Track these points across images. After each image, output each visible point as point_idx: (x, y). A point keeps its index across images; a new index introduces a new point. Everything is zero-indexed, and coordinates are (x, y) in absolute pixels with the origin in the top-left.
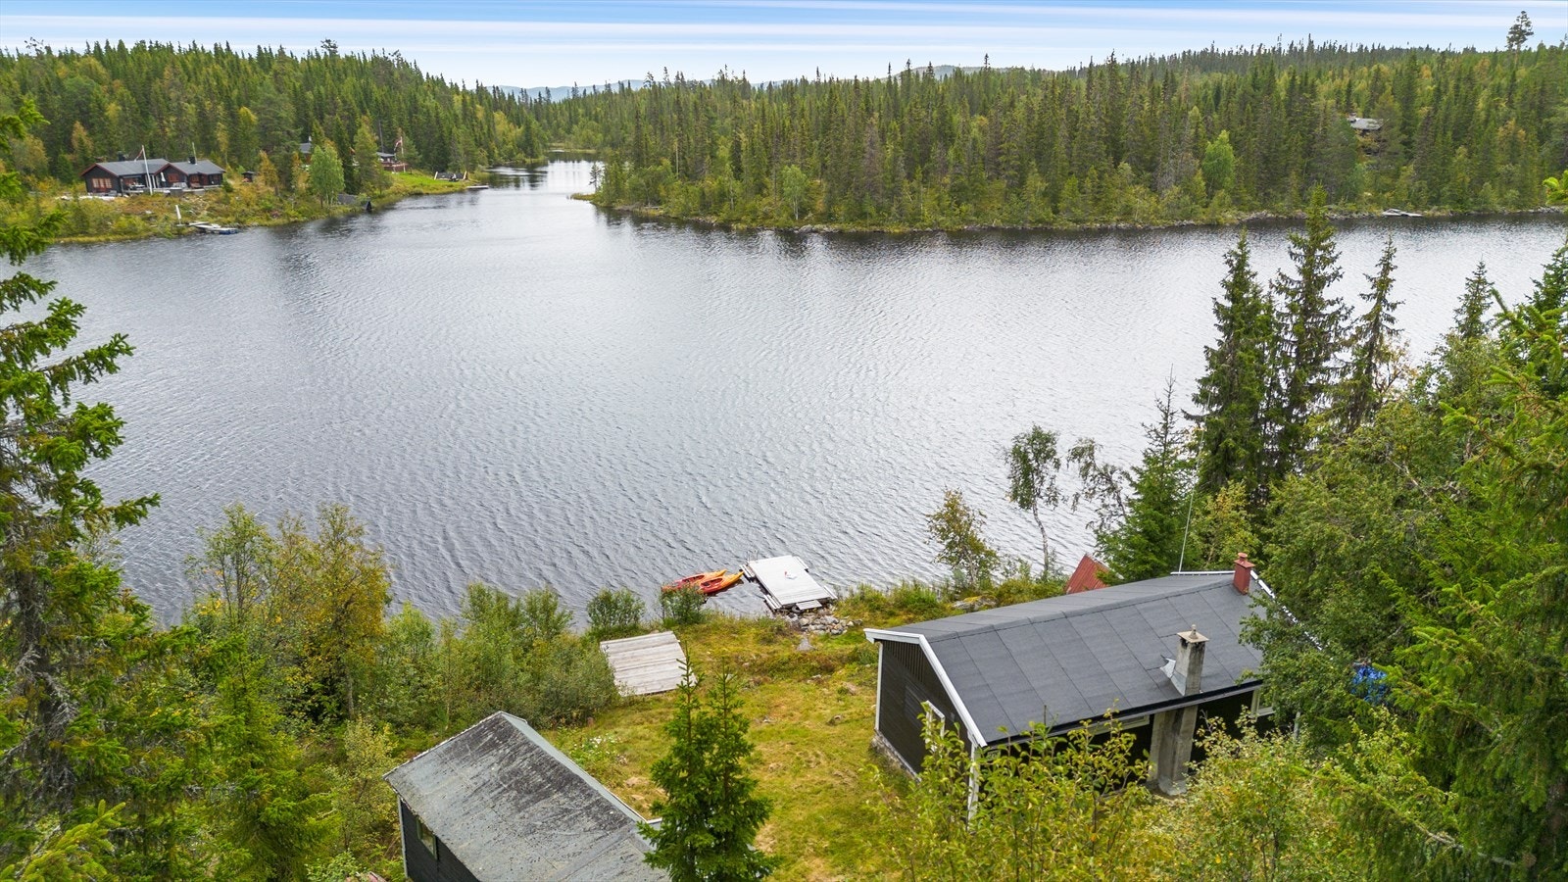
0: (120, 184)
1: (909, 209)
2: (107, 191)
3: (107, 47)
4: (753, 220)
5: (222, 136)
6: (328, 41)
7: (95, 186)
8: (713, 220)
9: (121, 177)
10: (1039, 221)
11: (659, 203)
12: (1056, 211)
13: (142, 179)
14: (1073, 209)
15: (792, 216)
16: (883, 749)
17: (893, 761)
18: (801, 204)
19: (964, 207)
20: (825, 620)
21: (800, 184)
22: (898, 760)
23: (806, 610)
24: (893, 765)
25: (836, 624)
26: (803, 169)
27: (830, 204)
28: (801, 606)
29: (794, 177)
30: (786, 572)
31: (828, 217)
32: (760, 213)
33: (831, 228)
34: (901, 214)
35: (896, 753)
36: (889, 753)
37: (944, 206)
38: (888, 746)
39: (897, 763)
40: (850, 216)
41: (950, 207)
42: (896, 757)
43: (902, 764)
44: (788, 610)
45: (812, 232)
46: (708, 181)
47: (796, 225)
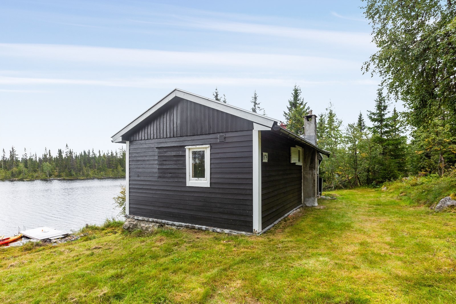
1: (86, 173)
4: (32, 178)
8: (16, 179)
15: (47, 176)
16: (136, 225)
17: (149, 227)
18: (49, 173)
19: (102, 173)
20: (67, 238)
21: (49, 167)
22: (153, 224)
23: (55, 239)
24: (150, 230)
25: (74, 237)
26: (50, 164)
27: (60, 172)
28: (51, 239)
29: (47, 166)
30: (42, 230)
31: (59, 176)
32: (35, 176)
33: (60, 179)
34: (83, 174)
35: (151, 219)
36: (143, 225)
37: (96, 173)
38: (141, 219)
39: (153, 227)
40: (67, 176)
41: (98, 173)
42: (152, 222)
43: (159, 224)
44: (43, 241)
45: (54, 179)
46: (15, 169)
47: (48, 178)
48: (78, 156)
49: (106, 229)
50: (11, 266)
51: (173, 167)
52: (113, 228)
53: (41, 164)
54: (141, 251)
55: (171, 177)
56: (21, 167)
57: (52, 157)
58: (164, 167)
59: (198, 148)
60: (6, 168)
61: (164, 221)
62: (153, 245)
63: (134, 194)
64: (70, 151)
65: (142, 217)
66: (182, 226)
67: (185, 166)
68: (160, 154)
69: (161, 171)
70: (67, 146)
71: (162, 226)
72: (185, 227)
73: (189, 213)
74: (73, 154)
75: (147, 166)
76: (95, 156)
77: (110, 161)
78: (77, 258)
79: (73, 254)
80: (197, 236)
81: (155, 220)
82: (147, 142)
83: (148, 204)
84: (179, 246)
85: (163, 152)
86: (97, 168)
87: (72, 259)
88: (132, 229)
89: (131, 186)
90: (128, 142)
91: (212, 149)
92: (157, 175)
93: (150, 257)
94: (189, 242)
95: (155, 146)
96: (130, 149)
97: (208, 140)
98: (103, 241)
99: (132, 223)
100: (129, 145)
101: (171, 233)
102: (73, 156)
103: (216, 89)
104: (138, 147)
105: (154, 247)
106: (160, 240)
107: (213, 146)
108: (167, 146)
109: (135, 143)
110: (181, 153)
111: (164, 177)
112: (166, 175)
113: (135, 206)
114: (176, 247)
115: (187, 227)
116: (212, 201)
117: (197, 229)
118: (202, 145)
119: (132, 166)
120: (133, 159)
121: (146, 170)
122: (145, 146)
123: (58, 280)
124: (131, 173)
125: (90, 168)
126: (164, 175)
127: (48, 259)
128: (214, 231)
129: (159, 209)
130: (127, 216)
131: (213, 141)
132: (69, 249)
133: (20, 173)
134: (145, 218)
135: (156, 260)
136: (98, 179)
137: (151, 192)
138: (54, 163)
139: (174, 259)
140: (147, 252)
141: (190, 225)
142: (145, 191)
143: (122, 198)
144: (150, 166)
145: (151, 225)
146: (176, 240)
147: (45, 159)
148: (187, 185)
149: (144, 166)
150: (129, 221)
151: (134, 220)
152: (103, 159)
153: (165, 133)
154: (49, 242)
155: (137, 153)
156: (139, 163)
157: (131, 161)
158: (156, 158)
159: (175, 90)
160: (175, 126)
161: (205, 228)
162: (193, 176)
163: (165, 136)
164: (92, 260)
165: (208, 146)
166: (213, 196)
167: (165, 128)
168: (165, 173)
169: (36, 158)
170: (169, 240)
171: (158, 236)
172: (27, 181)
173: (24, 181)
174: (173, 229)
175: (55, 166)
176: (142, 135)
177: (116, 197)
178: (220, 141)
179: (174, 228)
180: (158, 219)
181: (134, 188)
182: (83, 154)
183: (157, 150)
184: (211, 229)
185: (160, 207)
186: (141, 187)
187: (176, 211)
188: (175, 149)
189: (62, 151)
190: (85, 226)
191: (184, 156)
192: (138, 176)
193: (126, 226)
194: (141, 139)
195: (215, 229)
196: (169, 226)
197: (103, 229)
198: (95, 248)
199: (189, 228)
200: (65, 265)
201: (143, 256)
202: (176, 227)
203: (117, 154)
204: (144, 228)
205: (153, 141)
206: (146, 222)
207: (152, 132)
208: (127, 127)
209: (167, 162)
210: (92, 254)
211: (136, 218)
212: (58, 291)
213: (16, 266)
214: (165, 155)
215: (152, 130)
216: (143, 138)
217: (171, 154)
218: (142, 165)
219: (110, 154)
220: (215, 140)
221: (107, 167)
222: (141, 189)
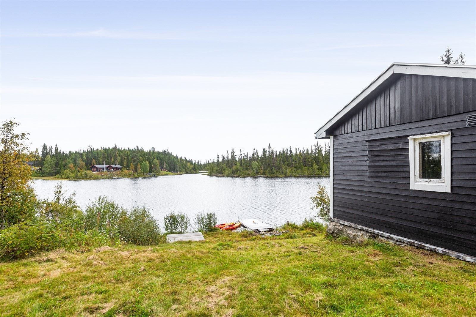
0: (98, 169)
1: (285, 171)
2: (95, 171)
3: (106, 148)
4: (245, 175)
5: (125, 163)
6: (153, 148)
7: (93, 170)
8: (235, 175)
9: (99, 168)
10: (318, 174)
11: (222, 174)
12: (321, 172)
13: (103, 169)
14: (326, 171)
15: (255, 174)
16: (342, 231)
17: (357, 236)
18: (257, 171)
19: (298, 171)
20: (271, 232)
21: (257, 165)
22: (363, 232)
23: (263, 231)
24: (358, 239)
25: (277, 232)
26: (257, 162)
27: (264, 170)
28: (260, 230)
29: (255, 164)
30: (254, 222)
31: (264, 174)
32: (247, 173)
33: (265, 176)
34: (282, 172)
35: (359, 227)
36: (349, 232)
37: (293, 171)
38: (348, 225)
39: (362, 236)
40: (270, 173)
41: (294, 171)
42: (360, 230)
43: (370, 234)
44: (255, 231)
45: (260, 176)
46: (234, 167)
47: (256, 175)
48: (278, 155)
49: (304, 229)
50: (239, 248)
51: (389, 164)
52: (312, 230)
53: (251, 163)
54: (352, 262)
55: (387, 177)
56: (238, 165)
57: (259, 156)
58: (377, 164)
59: (429, 138)
60: (229, 167)
61: (376, 231)
62: (365, 258)
63: (339, 195)
64: (272, 150)
65: (349, 223)
66: (403, 242)
67: (409, 163)
68: (371, 148)
69: (372, 169)
70: (269, 146)
71: (373, 236)
72: (408, 244)
73: (415, 226)
74: (274, 153)
75: (354, 163)
76: (292, 154)
77: (306, 159)
78: (288, 254)
79: (283, 249)
80: (428, 260)
81: (365, 228)
82: (354, 135)
83: (356, 208)
84: (402, 268)
85: (376, 146)
86: (294, 166)
87: (283, 254)
88: (337, 234)
89: (335, 186)
90: (332, 137)
91: (454, 137)
92: (367, 174)
93: (364, 272)
94: (418, 266)
95: (365, 139)
96: (334, 145)
97: (446, 124)
98: (308, 241)
99: (337, 227)
100: (334, 140)
101: (388, 248)
102: (275, 155)
103: (448, 51)
104: (343, 141)
105: (367, 261)
106: (374, 254)
107: (456, 133)
108: (381, 138)
109: (339, 137)
110: (401, 146)
111: (377, 177)
112: (380, 174)
113: (340, 209)
114: (398, 268)
115: (411, 245)
116: (455, 214)
117: (428, 250)
118: (437, 132)
119: (336, 164)
120: (337, 156)
121: (353, 168)
122: (352, 140)
123: (276, 271)
124: (336, 171)
125: (288, 166)
126: (376, 174)
127: (264, 249)
128: (458, 259)
129: (371, 216)
130: (331, 219)
131: (455, 126)
132: (279, 243)
133: (238, 170)
134: (352, 224)
135: (373, 278)
136: (295, 177)
137: (360, 194)
138: (260, 162)
139: (398, 284)
140: (359, 266)
141: (416, 242)
142: (352, 193)
143: (320, 199)
144: (358, 163)
145: (360, 234)
146: (397, 259)
147: (255, 158)
148: (411, 188)
149: (350, 163)
150: (334, 225)
151: (339, 225)
152: (299, 157)
153: (378, 122)
154: (259, 233)
155: (343, 149)
156: (344, 160)
157: (335, 158)
158: (366, 153)
159: (393, 65)
160: (392, 111)
161: (442, 251)
162: (421, 176)
163: (378, 126)
164: (301, 260)
165: (447, 133)
166: (457, 206)
167: (378, 116)
168: (378, 172)
169: (248, 157)
170: (386, 257)
171: (370, 249)
172: (242, 177)
173: (239, 177)
174: (390, 244)
175: (260, 164)
176: (348, 127)
177: (314, 197)
178: (470, 125)
179: (391, 242)
180: (368, 227)
181: (339, 189)
182: (282, 152)
183: (367, 144)
184: (453, 254)
185: (371, 213)
186: (347, 188)
187: (394, 221)
188: (393, 141)
189: (266, 151)
190: (286, 223)
191: (407, 149)
192: (344, 175)
193: (330, 230)
194: (347, 132)
195: (462, 255)
196: (384, 239)
197: (302, 229)
198: (302, 248)
199: (414, 246)
200: (279, 259)
201: (355, 269)
202: (395, 242)
203: (312, 151)
204: (351, 236)
205: (362, 133)
206: (353, 229)
207: (361, 123)
208: (332, 120)
209: (381, 159)
210: (300, 254)
211: (341, 222)
212: (277, 282)
213: (242, 250)
214: (378, 149)
215: (360, 120)
216: (350, 131)
217: (386, 148)
218: (348, 162)
219: (305, 152)
220: (460, 123)
221: (303, 165)
222: (347, 189)
